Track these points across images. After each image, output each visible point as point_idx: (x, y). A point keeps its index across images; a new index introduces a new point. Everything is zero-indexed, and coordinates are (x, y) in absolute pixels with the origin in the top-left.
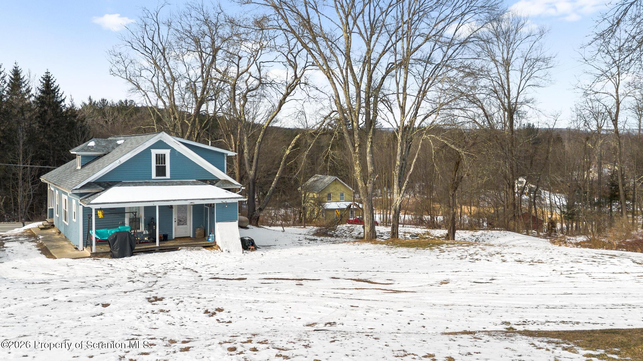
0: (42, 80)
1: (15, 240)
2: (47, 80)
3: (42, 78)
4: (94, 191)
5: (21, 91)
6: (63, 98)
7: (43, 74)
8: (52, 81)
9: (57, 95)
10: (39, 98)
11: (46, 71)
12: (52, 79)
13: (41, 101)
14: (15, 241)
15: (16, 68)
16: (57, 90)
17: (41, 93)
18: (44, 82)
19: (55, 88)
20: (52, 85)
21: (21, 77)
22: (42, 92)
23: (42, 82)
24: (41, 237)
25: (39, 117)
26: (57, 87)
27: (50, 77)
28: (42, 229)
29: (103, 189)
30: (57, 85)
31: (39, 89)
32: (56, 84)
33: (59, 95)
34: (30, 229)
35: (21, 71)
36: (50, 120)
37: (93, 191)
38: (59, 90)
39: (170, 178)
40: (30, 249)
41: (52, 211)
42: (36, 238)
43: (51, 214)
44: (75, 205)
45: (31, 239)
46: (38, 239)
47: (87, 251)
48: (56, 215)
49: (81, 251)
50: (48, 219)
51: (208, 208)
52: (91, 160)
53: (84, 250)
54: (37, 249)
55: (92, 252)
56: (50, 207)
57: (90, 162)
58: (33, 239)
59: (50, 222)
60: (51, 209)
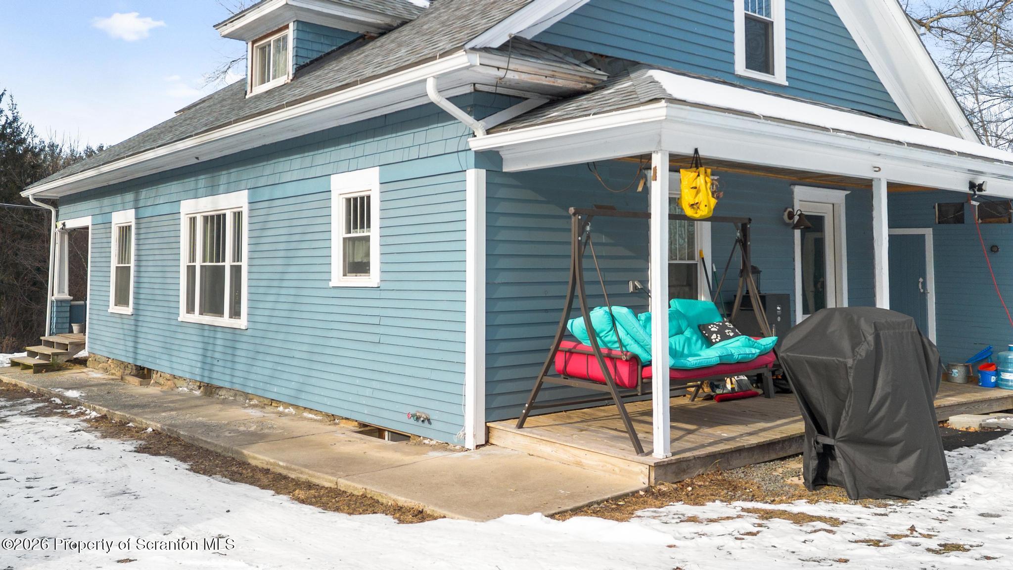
28: (38, 369)
29: (604, 75)
39: (787, 84)
40: (88, 448)
41: (63, 309)
42: (48, 400)
43: (60, 320)
44: (369, 197)
45: (24, 404)
46: (58, 401)
47: (546, 449)
48: (110, 310)
49: (478, 447)
50: (47, 337)
51: (923, 236)
52: (334, 48)
53: (492, 441)
54: (132, 448)
55: (650, 453)
56: (57, 296)
57: (328, 54)
58: (32, 403)
59: (71, 343)
60: (60, 302)
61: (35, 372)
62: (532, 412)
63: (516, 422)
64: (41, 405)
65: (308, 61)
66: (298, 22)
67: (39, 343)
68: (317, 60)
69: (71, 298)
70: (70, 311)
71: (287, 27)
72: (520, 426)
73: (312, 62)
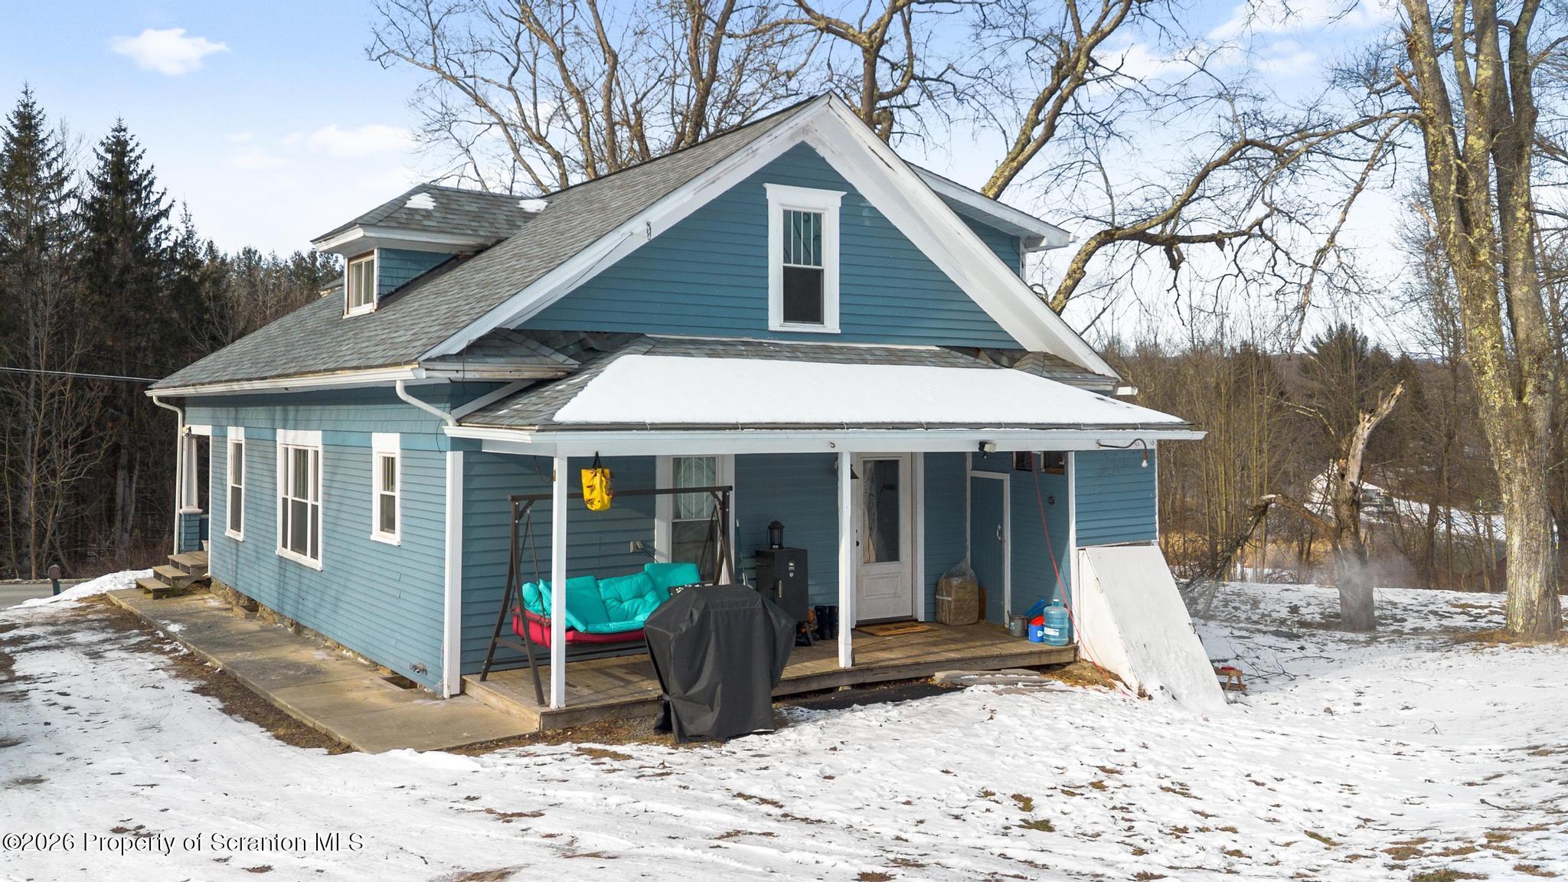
0: (101, 150)
1: (54, 640)
2: (119, 152)
3: (103, 144)
4: (529, 371)
5: (39, 180)
6: (163, 206)
7: (105, 132)
8: (133, 155)
9: (147, 197)
10: (92, 204)
11: (115, 125)
12: (132, 150)
13: (98, 215)
14: (57, 647)
15: (26, 106)
16: (145, 183)
17: (99, 189)
18: (109, 156)
19: (142, 177)
20: (132, 167)
21: (42, 136)
22: (103, 186)
23: (102, 158)
24: (174, 628)
25: (89, 261)
26: (149, 172)
27: (126, 143)
28: (159, 594)
29: (573, 364)
30: (147, 167)
31: (91, 177)
32: (143, 166)
33: (153, 198)
34: (102, 597)
35: (41, 116)
36: (126, 269)
37: (527, 375)
38: (151, 183)
39: (839, 332)
40: (154, 687)
41: (192, 524)
42: (152, 634)
43: (189, 537)
44: (393, 459)
45: (128, 637)
46: (161, 635)
47: (493, 700)
48: (227, 534)
49: (452, 696)
50: (175, 556)
51: (1002, 481)
52: (423, 272)
53: (467, 692)
54: (190, 688)
55: (548, 706)
56: (185, 509)
57: (416, 279)
58: (137, 635)
59: (193, 566)
60: (189, 516)
61: (156, 598)
62: (493, 668)
63: (479, 677)
64: (143, 638)
65: (393, 289)
66: (381, 249)
67: (166, 562)
68: (403, 287)
69: (201, 511)
70: (200, 526)
71: (372, 253)
72: (483, 679)
73: (397, 290)
